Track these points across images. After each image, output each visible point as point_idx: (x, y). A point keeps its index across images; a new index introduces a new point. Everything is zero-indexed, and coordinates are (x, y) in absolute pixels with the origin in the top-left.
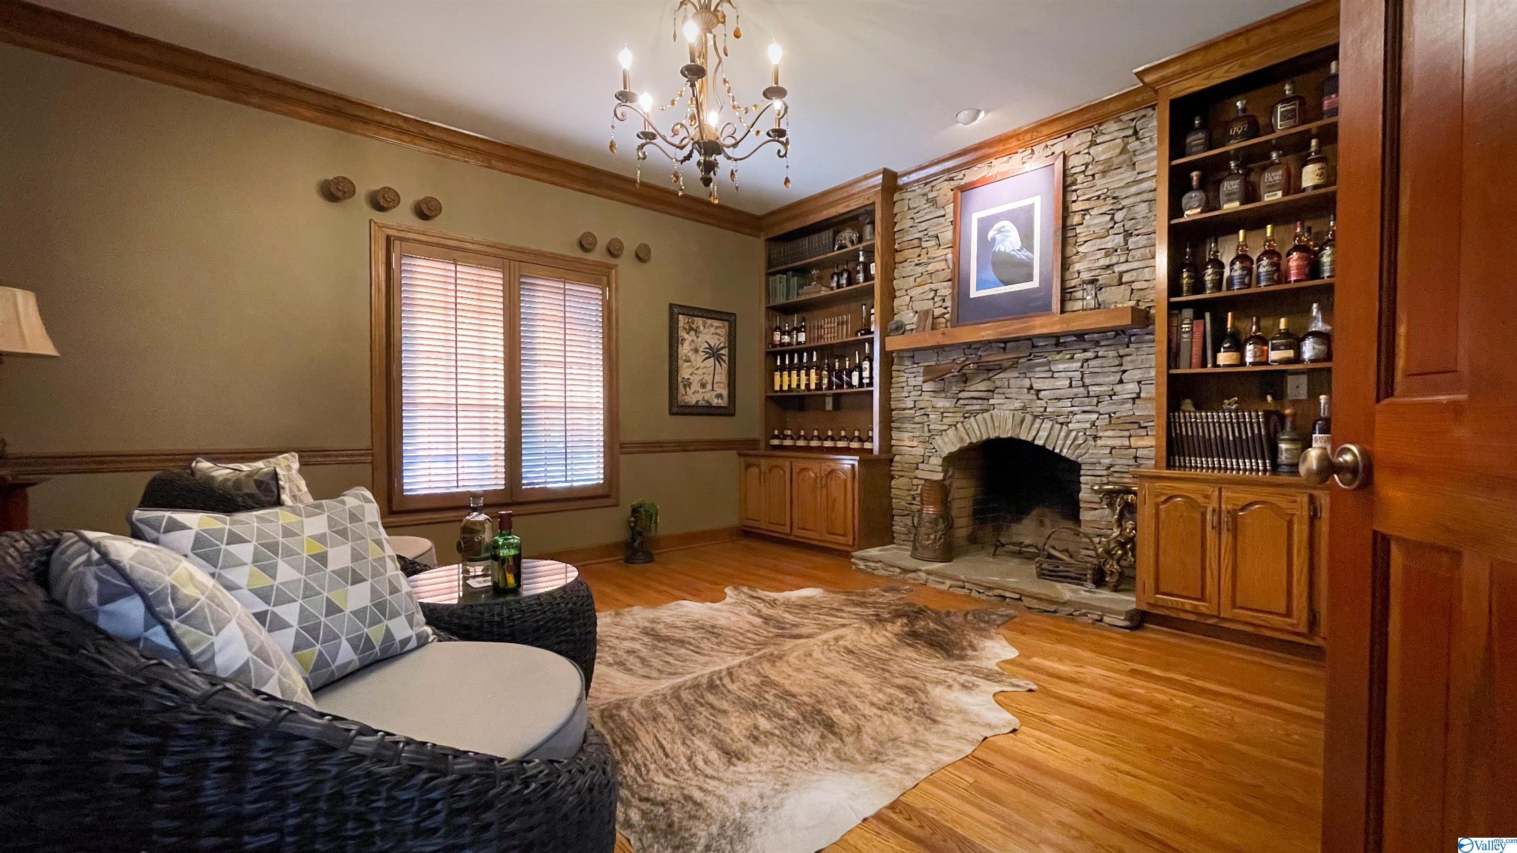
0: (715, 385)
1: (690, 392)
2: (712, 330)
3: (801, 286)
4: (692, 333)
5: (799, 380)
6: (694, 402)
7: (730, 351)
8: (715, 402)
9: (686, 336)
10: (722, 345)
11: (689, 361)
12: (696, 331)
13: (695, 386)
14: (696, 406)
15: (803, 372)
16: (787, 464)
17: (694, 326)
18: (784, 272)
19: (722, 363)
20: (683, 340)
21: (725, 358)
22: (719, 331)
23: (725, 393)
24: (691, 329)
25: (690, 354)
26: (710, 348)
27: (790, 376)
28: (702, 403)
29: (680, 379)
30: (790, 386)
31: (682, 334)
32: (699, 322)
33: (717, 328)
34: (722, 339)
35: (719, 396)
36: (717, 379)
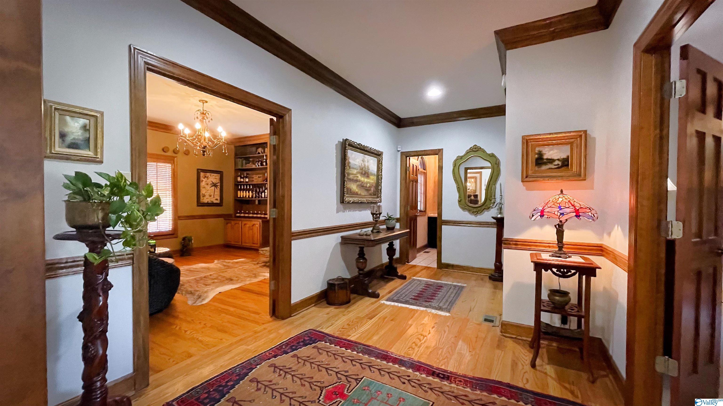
0: (215, 196)
1: (205, 198)
2: (214, 177)
3: (246, 164)
4: (206, 178)
5: (246, 194)
6: (206, 202)
7: (220, 185)
8: (215, 202)
9: (203, 179)
10: (217, 182)
11: (205, 188)
12: (207, 178)
13: (207, 196)
14: (208, 203)
15: (247, 192)
16: (240, 223)
17: (207, 176)
18: (241, 158)
19: (218, 188)
20: (202, 181)
21: (219, 187)
22: (217, 177)
23: (219, 198)
24: (205, 177)
25: (205, 185)
26: (213, 183)
27: (243, 192)
28: (209, 202)
29: (201, 194)
30: (243, 196)
31: (202, 179)
32: (208, 174)
33: (216, 176)
34: (218, 180)
35: (217, 199)
36: (216, 193)
